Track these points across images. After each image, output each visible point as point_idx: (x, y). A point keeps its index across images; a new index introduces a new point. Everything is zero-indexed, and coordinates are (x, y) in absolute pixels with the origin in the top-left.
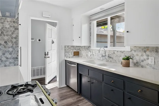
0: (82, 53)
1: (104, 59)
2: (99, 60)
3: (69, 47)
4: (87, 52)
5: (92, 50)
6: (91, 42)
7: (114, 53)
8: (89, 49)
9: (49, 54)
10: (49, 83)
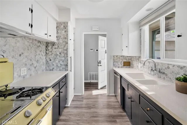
0: (134, 63)
1: (155, 75)
2: (149, 74)
3: (118, 57)
4: (138, 63)
5: (142, 60)
6: (141, 51)
7: (169, 68)
8: (139, 59)
9: (102, 62)
10: (101, 88)
